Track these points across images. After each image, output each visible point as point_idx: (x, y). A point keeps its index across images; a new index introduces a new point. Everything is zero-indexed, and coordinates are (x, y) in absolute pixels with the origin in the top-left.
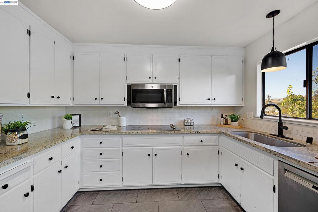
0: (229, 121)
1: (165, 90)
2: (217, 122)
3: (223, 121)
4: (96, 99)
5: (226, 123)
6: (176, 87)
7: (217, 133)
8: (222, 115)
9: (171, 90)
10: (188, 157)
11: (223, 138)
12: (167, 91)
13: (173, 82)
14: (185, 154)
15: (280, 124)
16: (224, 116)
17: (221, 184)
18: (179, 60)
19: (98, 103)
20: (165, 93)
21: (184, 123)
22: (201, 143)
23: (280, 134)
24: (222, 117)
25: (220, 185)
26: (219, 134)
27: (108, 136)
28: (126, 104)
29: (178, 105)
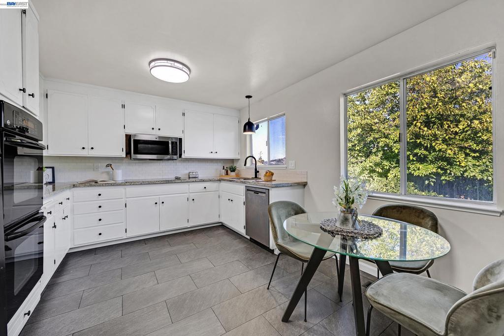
0: (229, 171)
1: (170, 142)
2: (220, 174)
3: (224, 172)
4: (83, 148)
5: (227, 174)
6: (180, 140)
7: (217, 181)
8: (224, 167)
9: (176, 143)
10: (194, 202)
11: (223, 184)
12: (172, 143)
13: (178, 135)
14: (191, 200)
15: (256, 169)
16: (225, 168)
17: (221, 222)
18: (184, 114)
19: (86, 153)
20: (170, 145)
21: (189, 175)
22: (204, 190)
23: (256, 177)
24: (224, 169)
25: (220, 224)
26: (218, 182)
27: (109, 187)
28: (124, 156)
29: (183, 156)
